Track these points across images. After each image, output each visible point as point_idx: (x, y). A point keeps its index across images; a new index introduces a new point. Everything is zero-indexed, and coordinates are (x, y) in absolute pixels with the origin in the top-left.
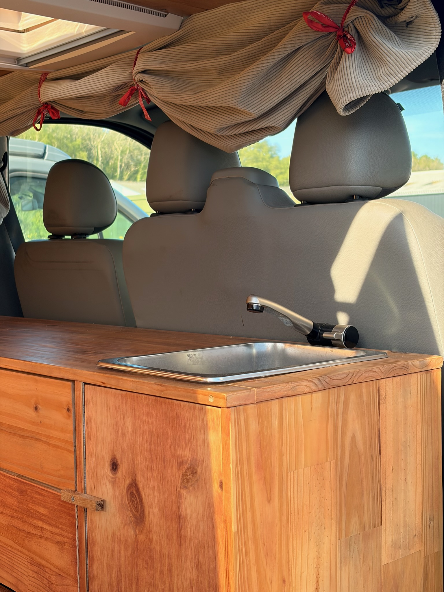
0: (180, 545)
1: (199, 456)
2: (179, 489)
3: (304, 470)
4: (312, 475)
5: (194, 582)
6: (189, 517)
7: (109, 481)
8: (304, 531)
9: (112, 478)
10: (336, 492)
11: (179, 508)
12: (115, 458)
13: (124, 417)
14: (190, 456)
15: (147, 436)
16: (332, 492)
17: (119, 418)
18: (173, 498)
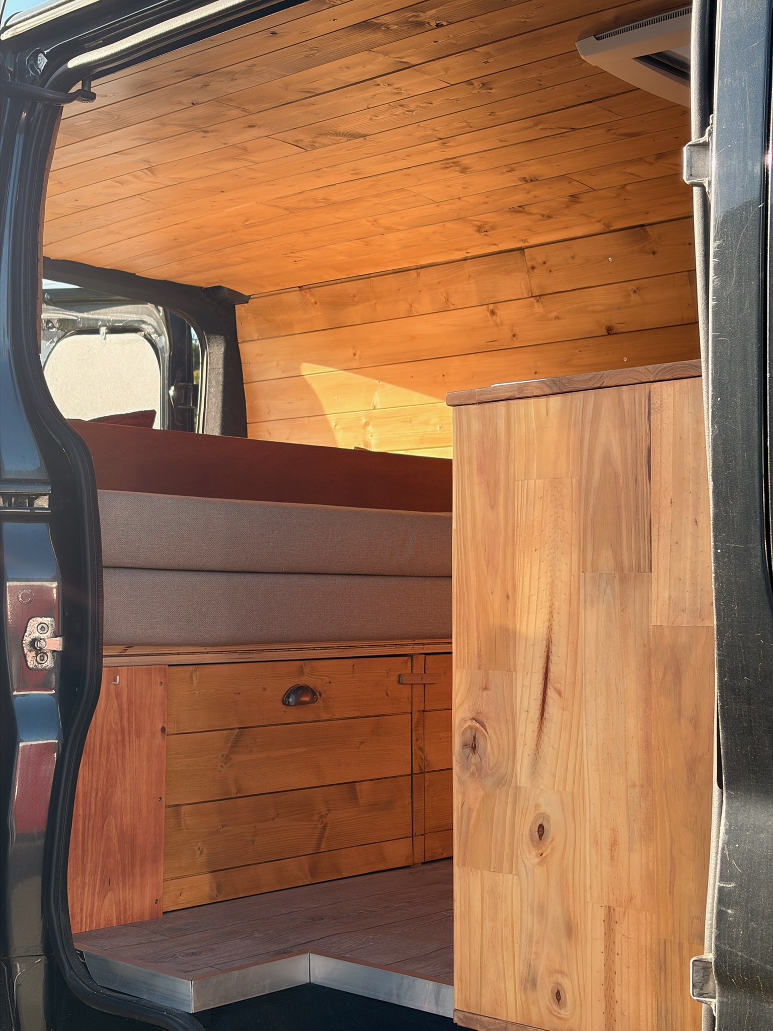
3: (535, 481)
4: (546, 489)
8: (534, 549)
10: (580, 515)
16: (574, 514)
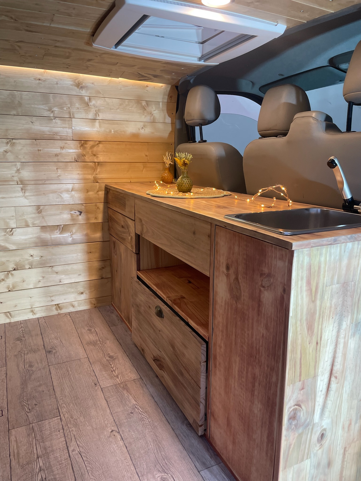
0: (259, 315)
1: (272, 273)
2: (260, 287)
4: (340, 289)
5: (264, 335)
6: (264, 302)
7: (225, 275)
9: (226, 273)
11: (260, 296)
12: (228, 264)
13: (234, 245)
14: (268, 272)
15: (245, 257)
17: (231, 245)
18: (257, 291)
